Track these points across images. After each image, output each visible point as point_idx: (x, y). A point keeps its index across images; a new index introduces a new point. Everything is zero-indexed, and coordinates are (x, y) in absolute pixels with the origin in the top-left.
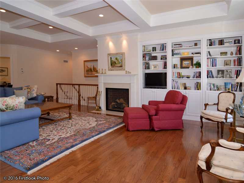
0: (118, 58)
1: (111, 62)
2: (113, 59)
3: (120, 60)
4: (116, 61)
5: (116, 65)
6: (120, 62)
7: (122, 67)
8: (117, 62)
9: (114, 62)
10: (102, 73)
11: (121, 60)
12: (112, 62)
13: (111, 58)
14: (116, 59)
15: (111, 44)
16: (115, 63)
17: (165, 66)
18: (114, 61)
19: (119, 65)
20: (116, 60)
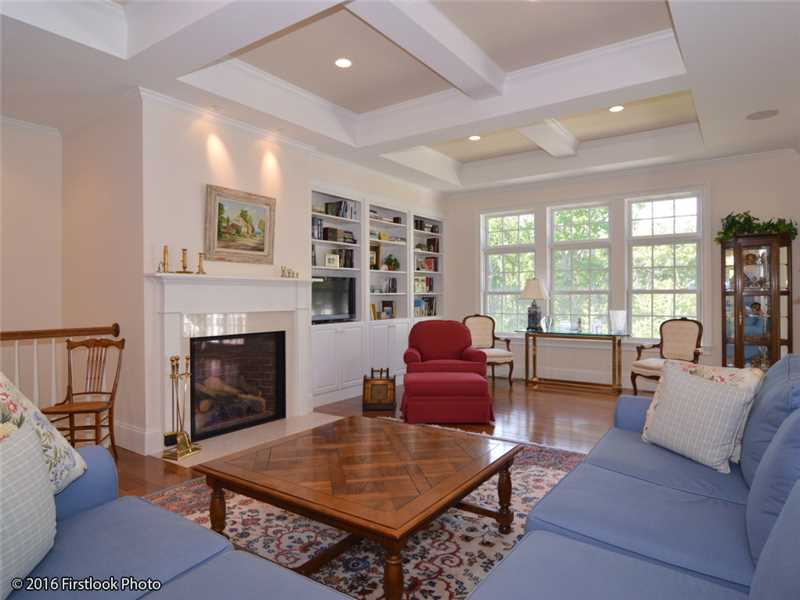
0: (251, 213)
1: (219, 222)
2: (232, 214)
3: (258, 222)
4: (241, 223)
5: (241, 241)
6: (257, 230)
7: (262, 250)
8: (244, 230)
9: (233, 225)
10: (185, 268)
11: (262, 224)
12: (224, 224)
13: (221, 207)
14: (244, 215)
15: (215, 147)
16: (238, 232)
17: (348, 259)
18: (232, 221)
19: (251, 242)
20: (241, 219)
